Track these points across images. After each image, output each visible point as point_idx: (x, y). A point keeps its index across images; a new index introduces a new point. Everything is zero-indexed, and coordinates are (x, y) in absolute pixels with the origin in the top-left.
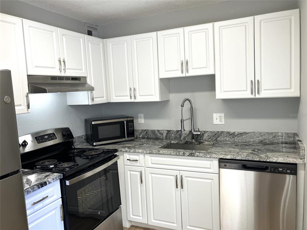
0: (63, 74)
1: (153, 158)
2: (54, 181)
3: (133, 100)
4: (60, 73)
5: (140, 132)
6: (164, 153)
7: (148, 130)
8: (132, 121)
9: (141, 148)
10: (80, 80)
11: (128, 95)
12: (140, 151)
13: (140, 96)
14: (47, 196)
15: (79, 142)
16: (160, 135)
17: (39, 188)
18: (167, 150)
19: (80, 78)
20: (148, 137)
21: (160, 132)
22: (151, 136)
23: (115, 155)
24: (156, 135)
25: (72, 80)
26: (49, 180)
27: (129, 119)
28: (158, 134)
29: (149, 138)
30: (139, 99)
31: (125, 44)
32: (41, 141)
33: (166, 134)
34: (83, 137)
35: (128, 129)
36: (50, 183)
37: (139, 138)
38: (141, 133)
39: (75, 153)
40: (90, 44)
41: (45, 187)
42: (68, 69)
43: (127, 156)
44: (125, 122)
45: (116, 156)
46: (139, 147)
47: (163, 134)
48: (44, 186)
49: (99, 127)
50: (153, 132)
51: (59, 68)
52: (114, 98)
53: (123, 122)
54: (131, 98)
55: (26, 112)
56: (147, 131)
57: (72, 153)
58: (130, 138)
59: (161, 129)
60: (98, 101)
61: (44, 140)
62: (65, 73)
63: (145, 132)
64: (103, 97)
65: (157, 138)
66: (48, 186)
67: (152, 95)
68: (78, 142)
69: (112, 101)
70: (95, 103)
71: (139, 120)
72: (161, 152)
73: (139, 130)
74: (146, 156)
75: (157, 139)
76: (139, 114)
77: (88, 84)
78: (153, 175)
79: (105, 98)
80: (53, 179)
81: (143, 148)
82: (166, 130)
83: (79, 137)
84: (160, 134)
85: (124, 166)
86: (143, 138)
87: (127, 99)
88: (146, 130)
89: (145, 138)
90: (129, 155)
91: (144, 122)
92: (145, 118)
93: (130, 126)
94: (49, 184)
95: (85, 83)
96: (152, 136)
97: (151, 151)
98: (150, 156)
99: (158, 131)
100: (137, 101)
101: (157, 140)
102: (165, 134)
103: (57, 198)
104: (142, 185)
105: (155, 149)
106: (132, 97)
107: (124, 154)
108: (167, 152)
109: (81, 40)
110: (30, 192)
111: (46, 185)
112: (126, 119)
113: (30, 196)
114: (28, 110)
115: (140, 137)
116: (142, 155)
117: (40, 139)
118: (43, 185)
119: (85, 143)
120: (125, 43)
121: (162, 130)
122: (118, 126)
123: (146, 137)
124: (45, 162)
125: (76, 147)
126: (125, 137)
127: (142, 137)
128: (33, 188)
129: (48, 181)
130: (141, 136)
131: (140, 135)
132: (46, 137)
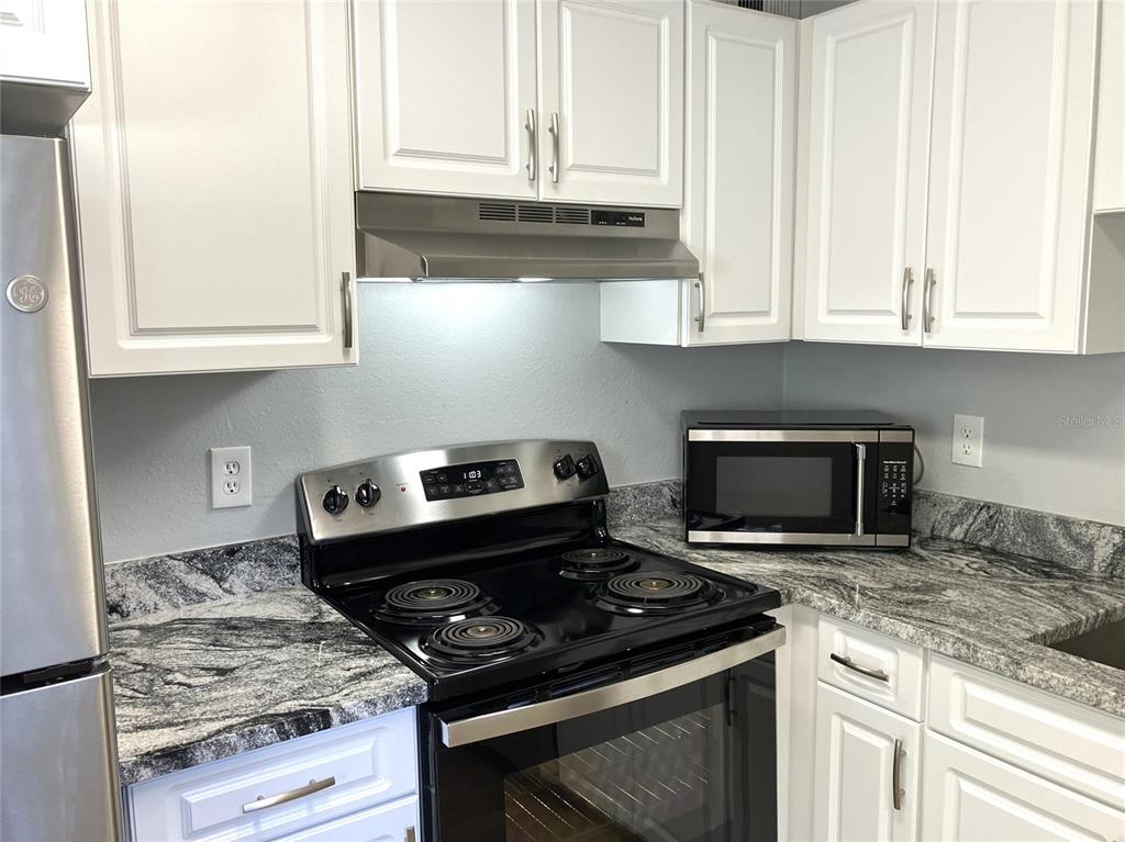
0: (545, 194)
1: (975, 690)
2: (373, 714)
3: (914, 338)
4: (532, 186)
5: (954, 509)
6: (1054, 682)
7: (1000, 506)
8: (906, 451)
9: (917, 613)
10: (641, 224)
11: (893, 310)
12: (907, 630)
13: (958, 315)
14: (331, 782)
15: (644, 510)
16: (1071, 549)
17: (284, 736)
18: (1079, 668)
19: (642, 215)
20: (999, 547)
21: (1076, 530)
22: (1014, 543)
23: (769, 618)
24: (1048, 545)
25: (592, 223)
26: (346, 704)
27: (887, 437)
28: (1061, 541)
29: (1001, 554)
30: (951, 334)
31: (907, 28)
32: (445, 489)
33: (1110, 550)
34: (666, 490)
35: (878, 488)
36: (348, 718)
37: (948, 540)
38: (959, 518)
39: (585, 566)
40: (712, 42)
41: (317, 737)
42: (575, 167)
43: (834, 637)
44: (861, 450)
45: (770, 625)
46: (908, 603)
47: (1090, 547)
48: (310, 732)
49: (721, 461)
50: (1032, 523)
51: (526, 164)
52: (823, 318)
53: (852, 448)
54: (905, 327)
55: (341, 360)
56: (993, 513)
57: (574, 565)
58: (884, 540)
59: (1083, 516)
60: (727, 331)
61: (459, 489)
62: (555, 188)
63: (984, 515)
64: (766, 313)
65: (1052, 564)
66: (337, 731)
67: (1035, 315)
68: (638, 512)
69: (810, 334)
70: (711, 338)
71: (959, 446)
72: (1032, 670)
73: (947, 501)
74: (934, 666)
75: (1047, 568)
76: (956, 416)
77: (683, 246)
78: (967, 787)
79: (774, 319)
80: (371, 703)
81: (928, 615)
82: (1116, 529)
83: (642, 490)
84: (1076, 541)
85: (816, 684)
86: (970, 547)
87: (887, 332)
88: (988, 506)
89: (978, 548)
90: (845, 633)
91: (983, 462)
92: (993, 438)
93: (891, 472)
94: (343, 722)
95: (670, 242)
96: (1023, 544)
97: (968, 646)
98: (963, 677)
99: (1063, 522)
100: (935, 341)
101: (1049, 576)
102: (1103, 552)
103: (391, 795)
104: (901, 820)
105: (996, 643)
106: (911, 323)
107: (821, 623)
108: (1070, 680)
109: (665, 24)
110: (234, 749)
111: (327, 725)
112: (872, 436)
113: (228, 768)
114: (346, 354)
115: (953, 536)
116: (918, 655)
117: (443, 483)
118: (307, 725)
119: (670, 517)
120: (902, 23)
121: (1088, 524)
122: (824, 465)
123: (985, 543)
124: (426, 591)
125: (618, 536)
126: (853, 531)
127: (962, 541)
128: (252, 732)
129: (340, 709)
130: (958, 533)
131: (952, 527)
132: (472, 475)
